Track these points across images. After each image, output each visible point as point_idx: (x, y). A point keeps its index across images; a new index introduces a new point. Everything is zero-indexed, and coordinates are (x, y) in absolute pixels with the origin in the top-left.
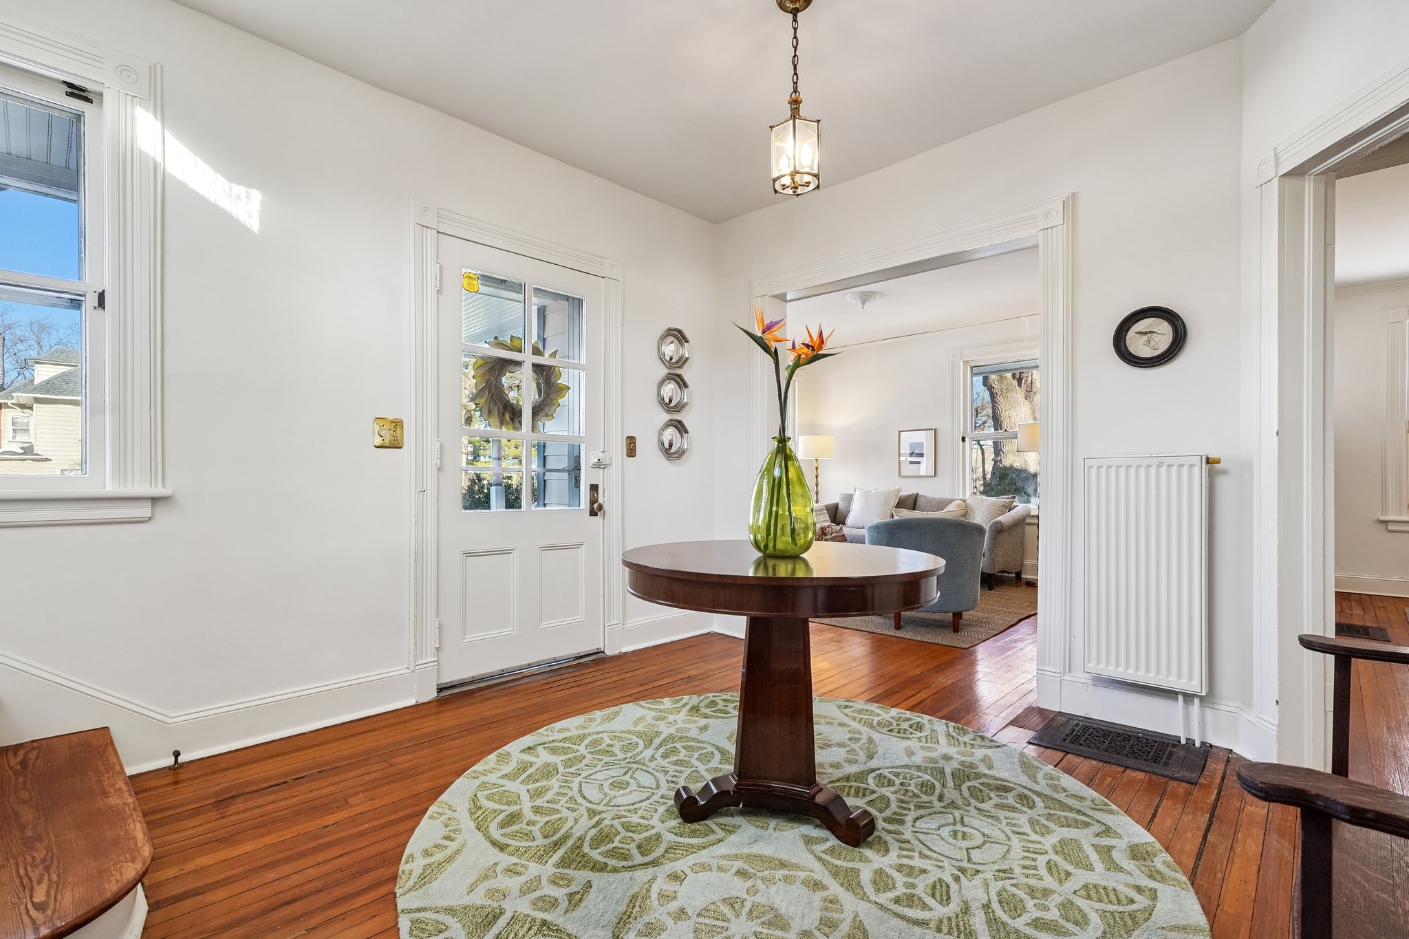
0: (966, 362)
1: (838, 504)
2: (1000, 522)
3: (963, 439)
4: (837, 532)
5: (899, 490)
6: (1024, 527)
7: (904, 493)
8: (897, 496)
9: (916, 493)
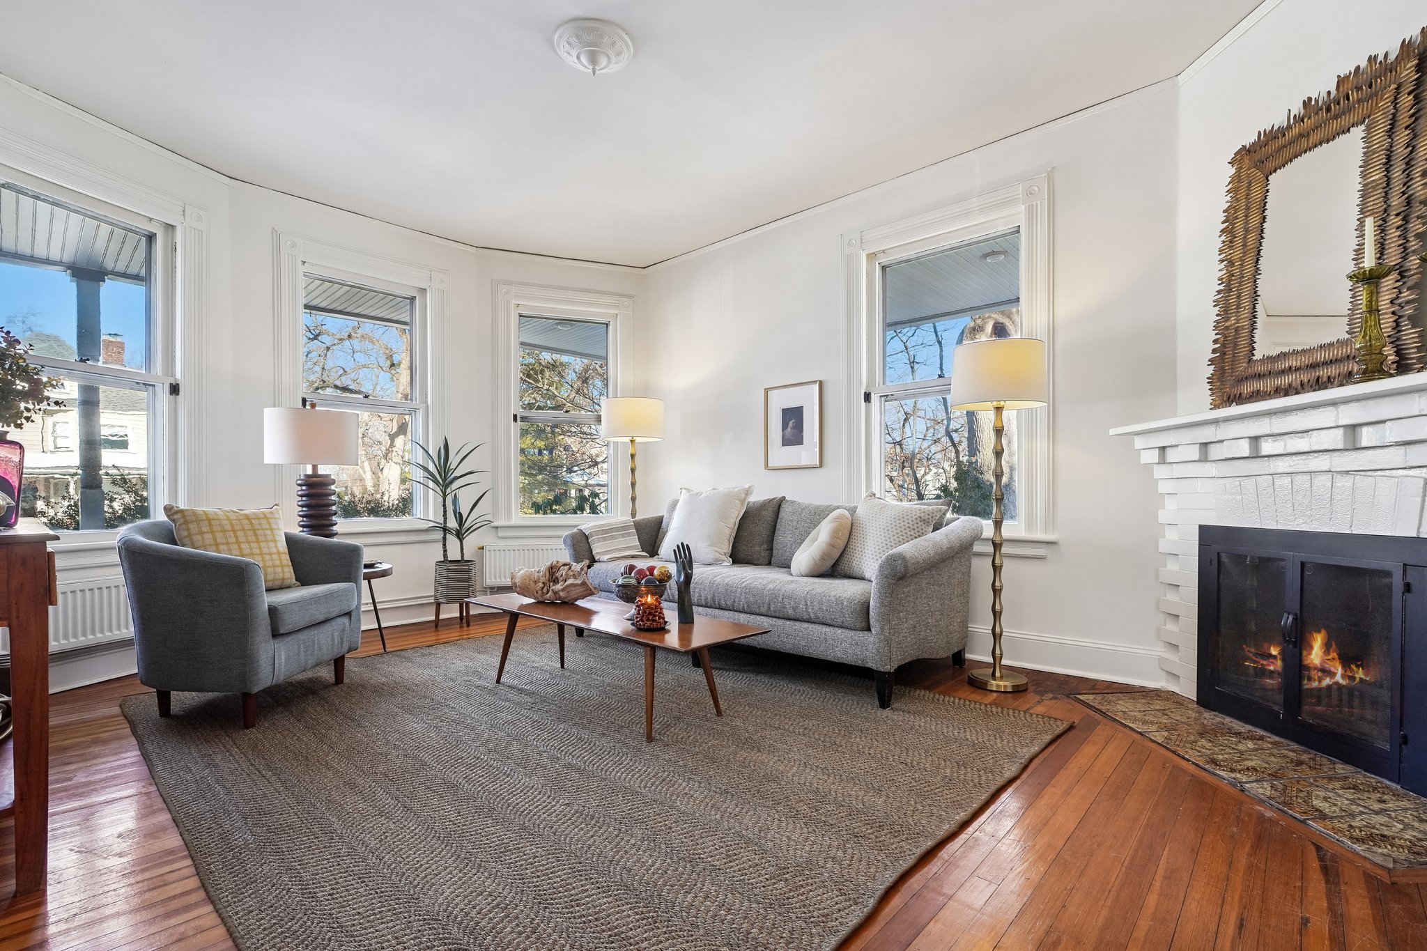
0: (872, 256)
1: (663, 517)
2: (901, 557)
3: (867, 397)
4: (575, 577)
5: (748, 492)
6: (969, 561)
7: (757, 497)
8: (742, 503)
9: (780, 496)
